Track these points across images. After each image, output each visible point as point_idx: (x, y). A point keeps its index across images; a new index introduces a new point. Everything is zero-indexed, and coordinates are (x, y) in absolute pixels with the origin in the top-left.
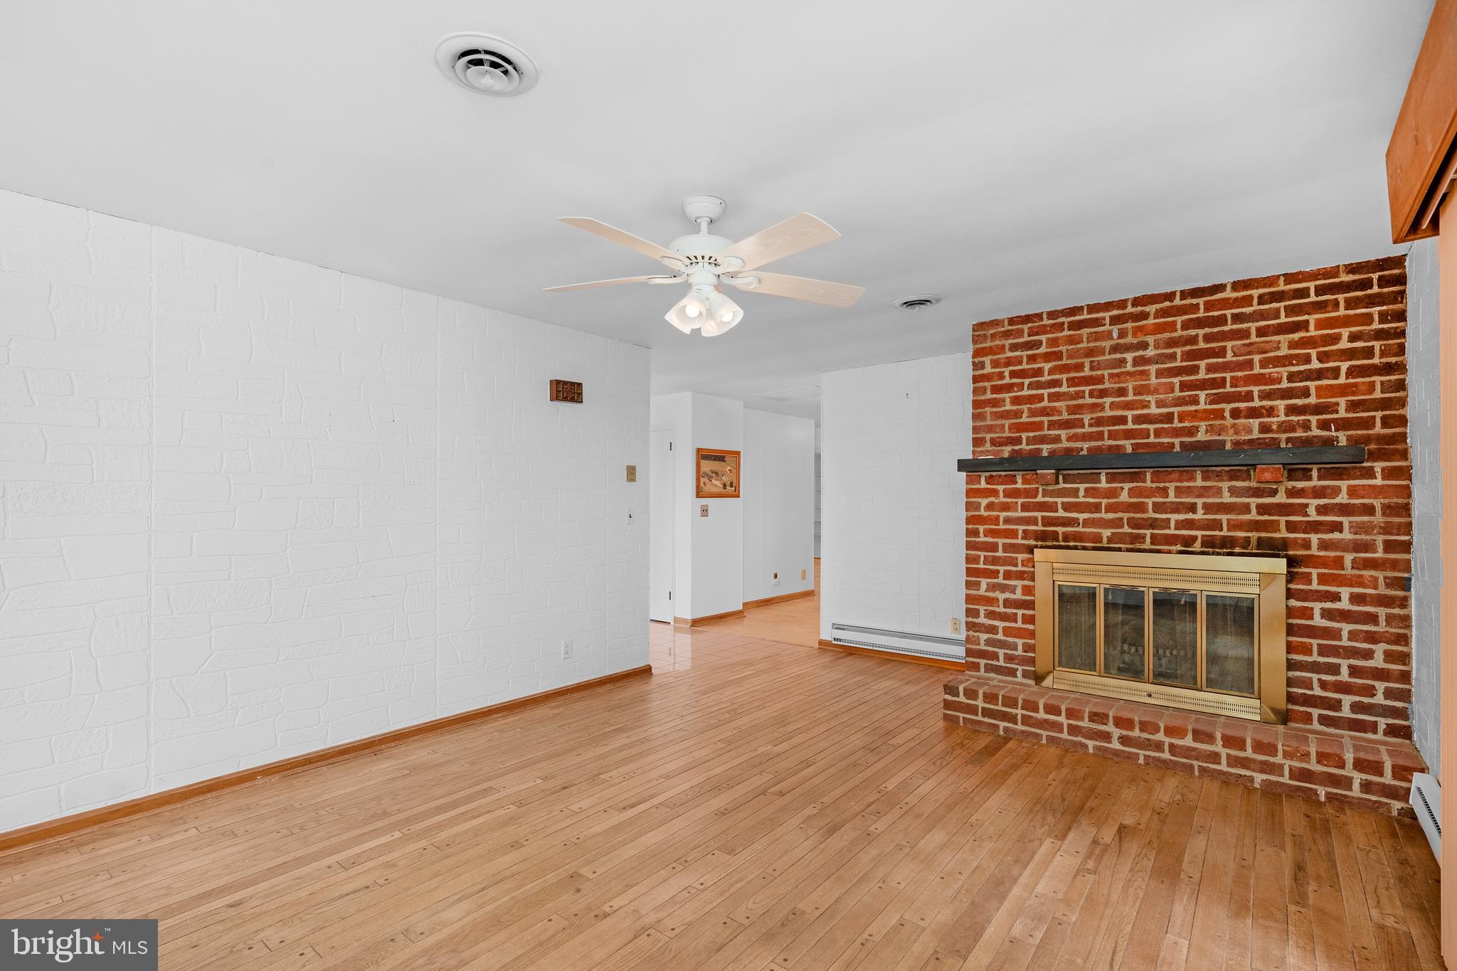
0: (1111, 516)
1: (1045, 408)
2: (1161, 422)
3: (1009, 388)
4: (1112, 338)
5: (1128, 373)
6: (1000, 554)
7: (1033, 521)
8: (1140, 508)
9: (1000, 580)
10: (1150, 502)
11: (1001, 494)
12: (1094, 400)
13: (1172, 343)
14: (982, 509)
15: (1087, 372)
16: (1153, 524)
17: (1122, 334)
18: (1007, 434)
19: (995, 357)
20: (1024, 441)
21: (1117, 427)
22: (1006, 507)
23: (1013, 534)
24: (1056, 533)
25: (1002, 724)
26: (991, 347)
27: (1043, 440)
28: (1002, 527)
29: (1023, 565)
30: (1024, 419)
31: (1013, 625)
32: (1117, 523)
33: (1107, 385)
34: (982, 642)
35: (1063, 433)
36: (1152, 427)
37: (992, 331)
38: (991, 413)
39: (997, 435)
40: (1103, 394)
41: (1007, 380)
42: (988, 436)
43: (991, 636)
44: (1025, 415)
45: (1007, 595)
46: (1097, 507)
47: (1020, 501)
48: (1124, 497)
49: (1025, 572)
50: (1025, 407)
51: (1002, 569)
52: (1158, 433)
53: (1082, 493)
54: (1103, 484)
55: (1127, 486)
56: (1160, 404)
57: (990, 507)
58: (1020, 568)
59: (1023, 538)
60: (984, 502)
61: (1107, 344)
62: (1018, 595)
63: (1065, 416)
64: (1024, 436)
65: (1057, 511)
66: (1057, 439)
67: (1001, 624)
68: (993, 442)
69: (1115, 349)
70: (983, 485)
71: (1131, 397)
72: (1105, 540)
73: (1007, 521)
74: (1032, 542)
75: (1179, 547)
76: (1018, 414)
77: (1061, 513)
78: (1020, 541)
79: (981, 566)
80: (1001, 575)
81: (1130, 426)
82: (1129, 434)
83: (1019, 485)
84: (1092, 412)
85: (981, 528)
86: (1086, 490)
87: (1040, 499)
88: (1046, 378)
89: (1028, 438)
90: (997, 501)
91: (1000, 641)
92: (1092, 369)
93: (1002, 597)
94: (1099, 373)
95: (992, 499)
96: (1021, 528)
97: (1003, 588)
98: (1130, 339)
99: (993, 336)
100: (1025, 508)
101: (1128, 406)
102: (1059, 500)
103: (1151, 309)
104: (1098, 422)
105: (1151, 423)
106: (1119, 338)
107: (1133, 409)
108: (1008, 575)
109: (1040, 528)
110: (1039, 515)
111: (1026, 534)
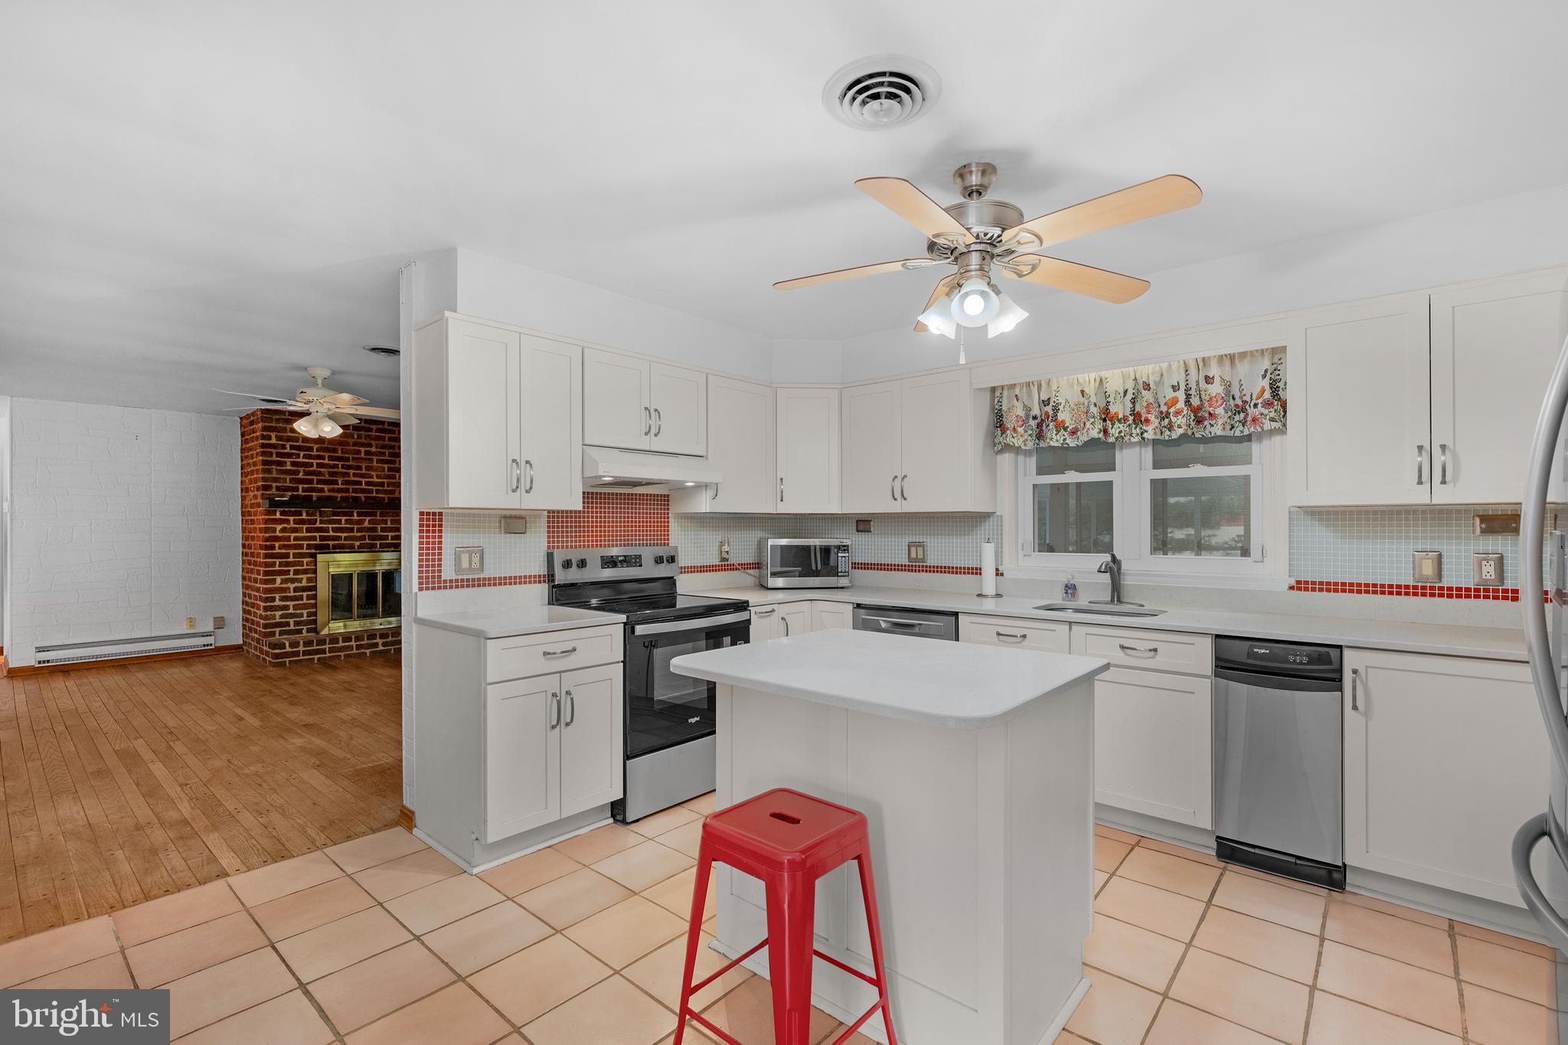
0: (359, 534)
1: (314, 471)
2: (379, 486)
3: (289, 455)
4: (353, 438)
5: (362, 458)
6: (291, 559)
7: (314, 539)
8: (374, 530)
9: (291, 576)
10: (379, 527)
11: (292, 522)
12: (344, 470)
13: (383, 447)
14: (278, 532)
15: (339, 454)
16: (381, 538)
17: (359, 437)
18: (288, 484)
19: (279, 434)
20: (300, 490)
21: (357, 487)
22: (295, 530)
23: (301, 547)
24: (329, 544)
25: (316, 657)
26: (276, 427)
27: (313, 490)
28: (292, 542)
29: (307, 565)
30: (301, 476)
31: (301, 602)
32: (363, 538)
33: (351, 463)
34: (277, 617)
35: (326, 487)
36: (374, 488)
37: (275, 417)
38: (276, 470)
39: (280, 484)
40: (349, 467)
41: (288, 450)
42: (274, 485)
43: (284, 612)
44: (301, 474)
45: (296, 585)
46: (352, 530)
47: (305, 527)
48: (366, 524)
49: (308, 569)
50: (301, 469)
51: (292, 569)
52: (378, 491)
53: (343, 522)
54: (355, 517)
55: (368, 519)
56: (378, 477)
57: (283, 530)
58: (305, 567)
59: (307, 549)
60: (279, 527)
61: (351, 441)
62: (304, 583)
63: (327, 477)
64: (300, 487)
65: (329, 532)
66: (322, 490)
67: (291, 603)
68: (278, 488)
69: (355, 444)
70: (278, 516)
71: (364, 471)
72: (356, 548)
73: (296, 539)
74: (313, 551)
75: (393, 549)
76: (296, 473)
77: (331, 533)
78: (305, 551)
79: (277, 568)
80: (292, 573)
81: (364, 486)
82: (363, 491)
83: (304, 516)
84: (343, 477)
85: (277, 544)
86: (346, 520)
87: (318, 525)
88: (315, 453)
89: (303, 488)
90: (288, 527)
91: (291, 614)
92: (343, 452)
93: (292, 586)
94: (347, 455)
95: (286, 525)
96: (305, 543)
97: (293, 581)
98: (363, 440)
99: (278, 420)
100: (308, 530)
101: (363, 476)
102: (330, 526)
103: (374, 427)
104: (347, 483)
105: (374, 486)
106: (358, 438)
107: (365, 478)
108: (296, 572)
109: (318, 542)
110: (317, 535)
111: (309, 547)
